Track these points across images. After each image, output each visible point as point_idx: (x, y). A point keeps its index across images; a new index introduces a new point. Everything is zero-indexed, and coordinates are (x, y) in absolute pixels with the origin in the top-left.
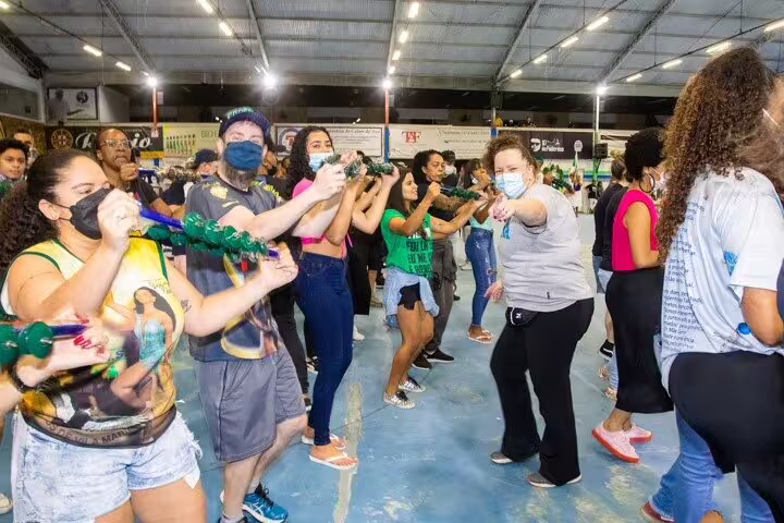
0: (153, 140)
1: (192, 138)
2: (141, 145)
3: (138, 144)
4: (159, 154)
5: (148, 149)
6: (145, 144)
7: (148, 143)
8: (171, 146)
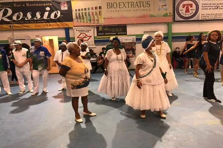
0: (62, 12)
1: (98, 10)
2: (52, 16)
3: (49, 16)
4: (70, 24)
5: (59, 20)
6: (56, 16)
7: (59, 15)
8: (79, 17)
